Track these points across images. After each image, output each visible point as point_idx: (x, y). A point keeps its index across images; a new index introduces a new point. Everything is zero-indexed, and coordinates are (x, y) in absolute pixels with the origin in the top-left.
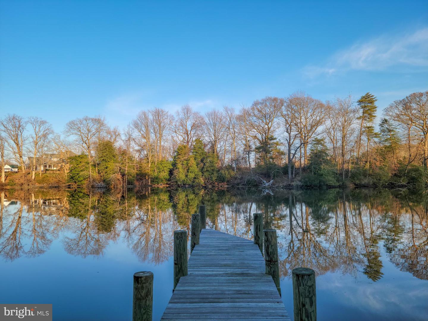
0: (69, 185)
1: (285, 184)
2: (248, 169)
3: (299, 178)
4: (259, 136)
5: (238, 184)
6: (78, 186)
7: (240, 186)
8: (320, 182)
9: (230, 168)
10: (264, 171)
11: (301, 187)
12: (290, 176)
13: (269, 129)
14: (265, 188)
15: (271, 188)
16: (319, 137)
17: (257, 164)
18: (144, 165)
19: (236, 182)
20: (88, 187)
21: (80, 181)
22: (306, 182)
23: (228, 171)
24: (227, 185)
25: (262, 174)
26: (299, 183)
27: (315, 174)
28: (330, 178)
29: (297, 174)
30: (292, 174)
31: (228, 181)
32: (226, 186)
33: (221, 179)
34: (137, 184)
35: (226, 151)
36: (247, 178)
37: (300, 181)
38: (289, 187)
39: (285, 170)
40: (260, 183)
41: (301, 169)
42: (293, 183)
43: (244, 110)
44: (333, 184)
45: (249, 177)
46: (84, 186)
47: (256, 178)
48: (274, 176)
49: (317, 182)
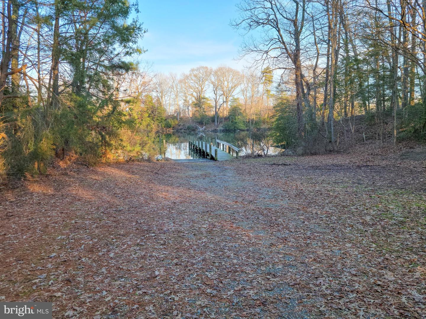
1: (213, 129)
2: (187, 118)
3: (222, 125)
4: (195, 94)
5: (181, 129)
7: (183, 131)
8: (234, 127)
10: (199, 121)
11: (223, 131)
12: (216, 123)
13: (202, 89)
14: (199, 132)
15: (203, 131)
16: (235, 97)
17: (193, 114)
22: (226, 128)
23: (173, 119)
24: (173, 130)
25: (197, 122)
26: (222, 128)
27: (232, 122)
28: (242, 125)
29: (221, 122)
30: (218, 122)
31: (173, 127)
33: (168, 126)
36: (187, 125)
38: (215, 131)
39: (213, 120)
40: (197, 128)
41: (223, 119)
42: (218, 128)
44: (243, 129)
45: (189, 125)
47: (194, 125)
48: (206, 124)
49: (232, 128)
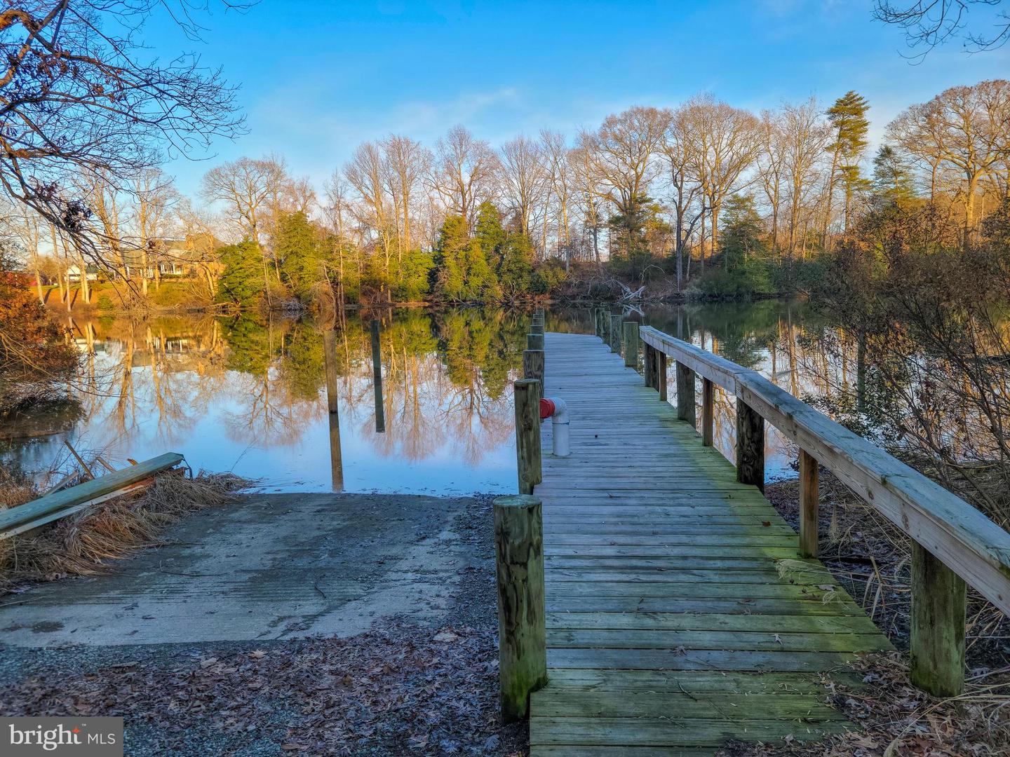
0: (223, 307)
1: (668, 294)
2: (596, 264)
3: (697, 281)
4: (617, 193)
5: (574, 297)
6: (243, 309)
7: (578, 301)
8: (738, 288)
9: (555, 263)
10: (627, 270)
11: (702, 299)
12: (679, 276)
13: (638, 177)
14: (627, 302)
15: (639, 301)
16: (742, 193)
17: (614, 253)
18: (377, 262)
19: (569, 292)
20: (263, 310)
21: (247, 298)
22: (711, 289)
23: (552, 269)
24: (551, 298)
25: (622, 274)
26: (697, 291)
27: (730, 271)
28: (761, 279)
29: (695, 272)
30: (684, 271)
31: (553, 292)
32: (549, 302)
33: (539, 288)
34: (363, 301)
35: (548, 229)
36: (591, 283)
37: (699, 286)
38: (677, 300)
39: (670, 266)
40: (619, 292)
41: (702, 262)
42: (684, 292)
43: (585, 138)
44: (767, 291)
45: (596, 282)
46: (255, 308)
47: (611, 282)
48: (647, 278)
49: (731, 288)
